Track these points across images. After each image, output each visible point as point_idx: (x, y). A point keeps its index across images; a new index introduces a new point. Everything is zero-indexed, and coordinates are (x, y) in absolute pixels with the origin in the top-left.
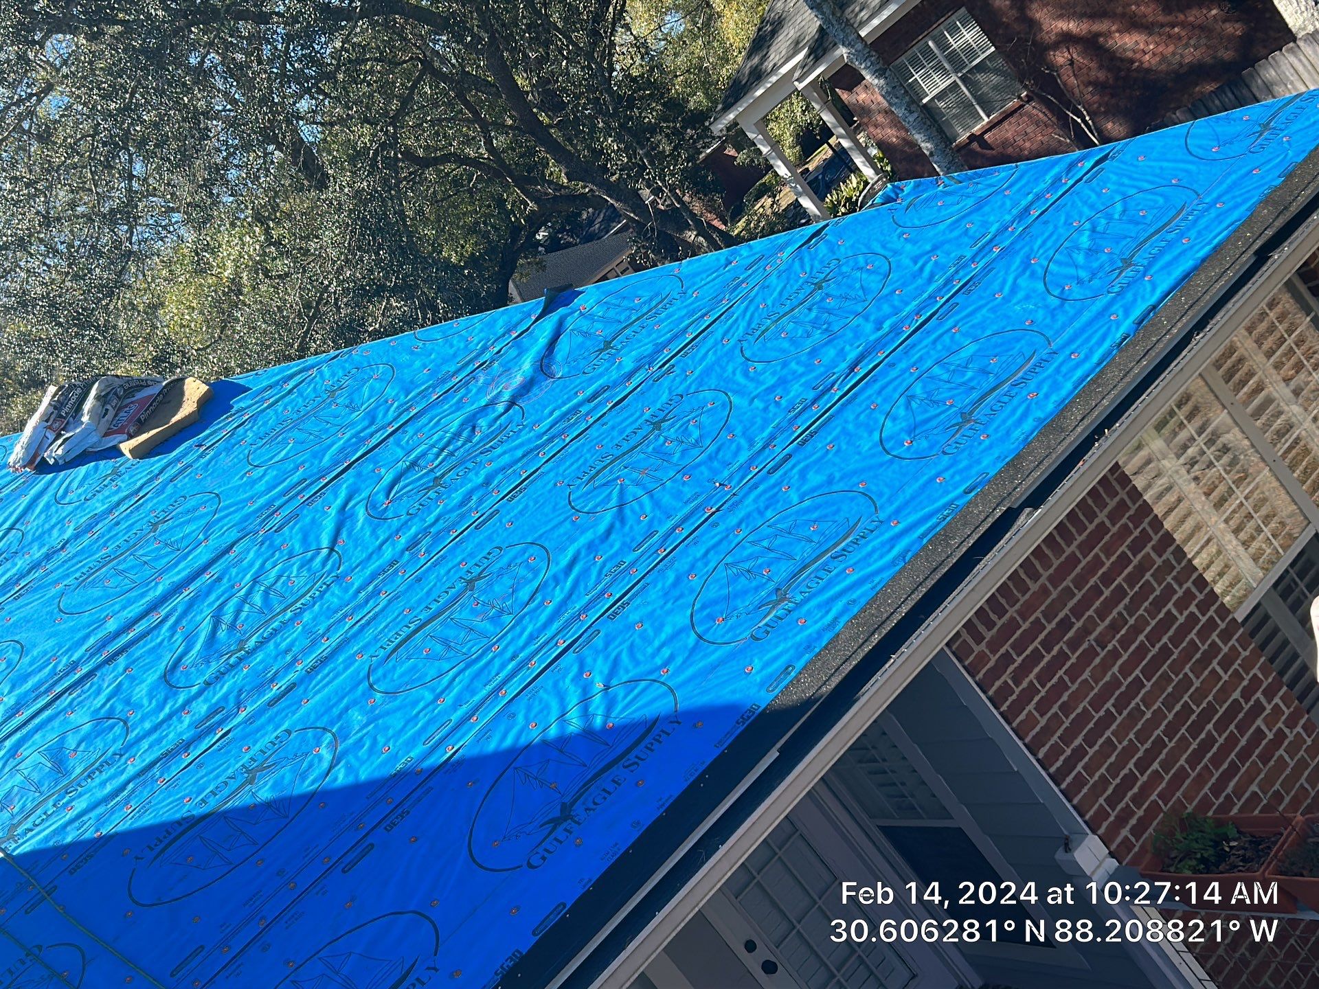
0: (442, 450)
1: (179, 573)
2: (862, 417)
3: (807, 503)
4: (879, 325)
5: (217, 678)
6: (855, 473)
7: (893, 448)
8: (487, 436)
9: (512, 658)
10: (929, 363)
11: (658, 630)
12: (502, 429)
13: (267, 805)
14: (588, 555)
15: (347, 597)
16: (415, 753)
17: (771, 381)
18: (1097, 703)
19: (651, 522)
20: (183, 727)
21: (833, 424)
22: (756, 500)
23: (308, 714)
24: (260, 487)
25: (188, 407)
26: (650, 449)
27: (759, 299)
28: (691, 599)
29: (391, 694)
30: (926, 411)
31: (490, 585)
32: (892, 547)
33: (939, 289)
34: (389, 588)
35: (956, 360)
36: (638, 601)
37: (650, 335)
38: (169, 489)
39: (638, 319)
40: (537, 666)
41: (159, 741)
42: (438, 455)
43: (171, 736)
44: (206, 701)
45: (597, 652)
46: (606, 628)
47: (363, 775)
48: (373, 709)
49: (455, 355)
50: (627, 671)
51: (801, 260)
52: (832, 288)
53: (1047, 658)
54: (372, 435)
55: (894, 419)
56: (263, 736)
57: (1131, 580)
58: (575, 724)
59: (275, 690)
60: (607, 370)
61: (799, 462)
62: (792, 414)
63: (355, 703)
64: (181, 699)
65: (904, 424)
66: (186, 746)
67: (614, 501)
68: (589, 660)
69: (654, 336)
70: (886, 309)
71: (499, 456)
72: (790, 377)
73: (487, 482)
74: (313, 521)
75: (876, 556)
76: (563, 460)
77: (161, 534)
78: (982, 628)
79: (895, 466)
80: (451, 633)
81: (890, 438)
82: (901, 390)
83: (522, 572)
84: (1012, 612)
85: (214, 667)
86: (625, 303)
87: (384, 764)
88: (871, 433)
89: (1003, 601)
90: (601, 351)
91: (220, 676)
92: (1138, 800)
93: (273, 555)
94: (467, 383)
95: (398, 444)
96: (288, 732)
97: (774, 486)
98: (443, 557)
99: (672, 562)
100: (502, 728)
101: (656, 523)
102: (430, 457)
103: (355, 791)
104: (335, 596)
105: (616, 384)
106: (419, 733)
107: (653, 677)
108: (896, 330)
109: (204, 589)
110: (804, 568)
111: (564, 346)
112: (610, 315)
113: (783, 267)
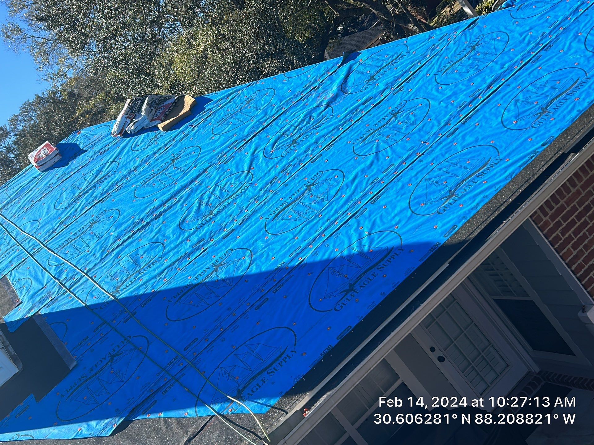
0: (296, 127)
1: (184, 181)
2: (493, 110)
3: (465, 151)
4: (502, 66)
5: (201, 226)
6: (488, 136)
7: (508, 125)
8: (317, 121)
9: (328, 220)
10: (526, 84)
11: (394, 208)
12: (323, 118)
13: (223, 280)
14: (362, 175)
15: (255, 193)
16: (285, 260)
17: (449, 93)
19: (391, 160)
20: (187, 247)
21: (479, 113)
22: (441, 149)
23: (240, 243)
24: (218, 143)
25: (186, 108)
26: (391, 126)
27: (444, 54)
28: (410, 194)
29: (275, 235)
30: (524, 107)
31: (318, 188)
32: (506, 172)
33: (533, 48)
34: (273, 189)
35: (539, 82)
36: (385, 195)
37: (392, 73)
38: (179, 145)
39: (387, 65)
40: (339, 224)
41: (177, 252)
42: (295, 130)
43: (183, 250)
44: (197, 236)
45: (366, 218)
46: (370, 207)
47: (264, 269)
48: (267, 241)
49: (302, 84)
50: (379, 227)
51: (465, 35)
52: (480, 48)
53: (578, 224)
54: (265, 121)
55: (509, 111)
56: (221, 251)
58: (355, 250)
59: (225, 233)
60: (371, 89)
61: (462, 132)
62: (459, 109)
63: (260, 238)
64: (187, 234)
65: (513, 113)
66: (189, 255)
67: (374, 150)
68: (362, 222)
69: (394, 73)
70: (506, 58)
71: (322, 130)
72: (458, 91)
73: (316, 142)
74: (241, 159)
75: (498, 175)
76: (351, 131)
77: (176, 164)
78: (547, 210)
79: (508, 133)
80: (301, 209)
81: (507, 120)
82: (512, 97)
83: (332, 182)
84: (562, 202)
85: (200, 221)
86: (381, 58)
87: (272, 264)
88: (497, 118)
89: (558, 197)
90: (369, 80)
91: (202, 226)
93: (224, 174)
94: (307, 97)
95: (277, 125)
96: (232, 250)
97: (449, 143)
98: (297, 175)
99: (400, 178)
100: (323, 251)
101: (393, 160)
102: (291, 130)
103: (260, 276)
104: (250, 193)
105: (376, 96)
106: (287, 252)
107: (391, 230)
108: (511, 68)
109: (195, 188)
110: (463, 181)
111: (352, 79)
112: (373, 63)
113: (456, 39)
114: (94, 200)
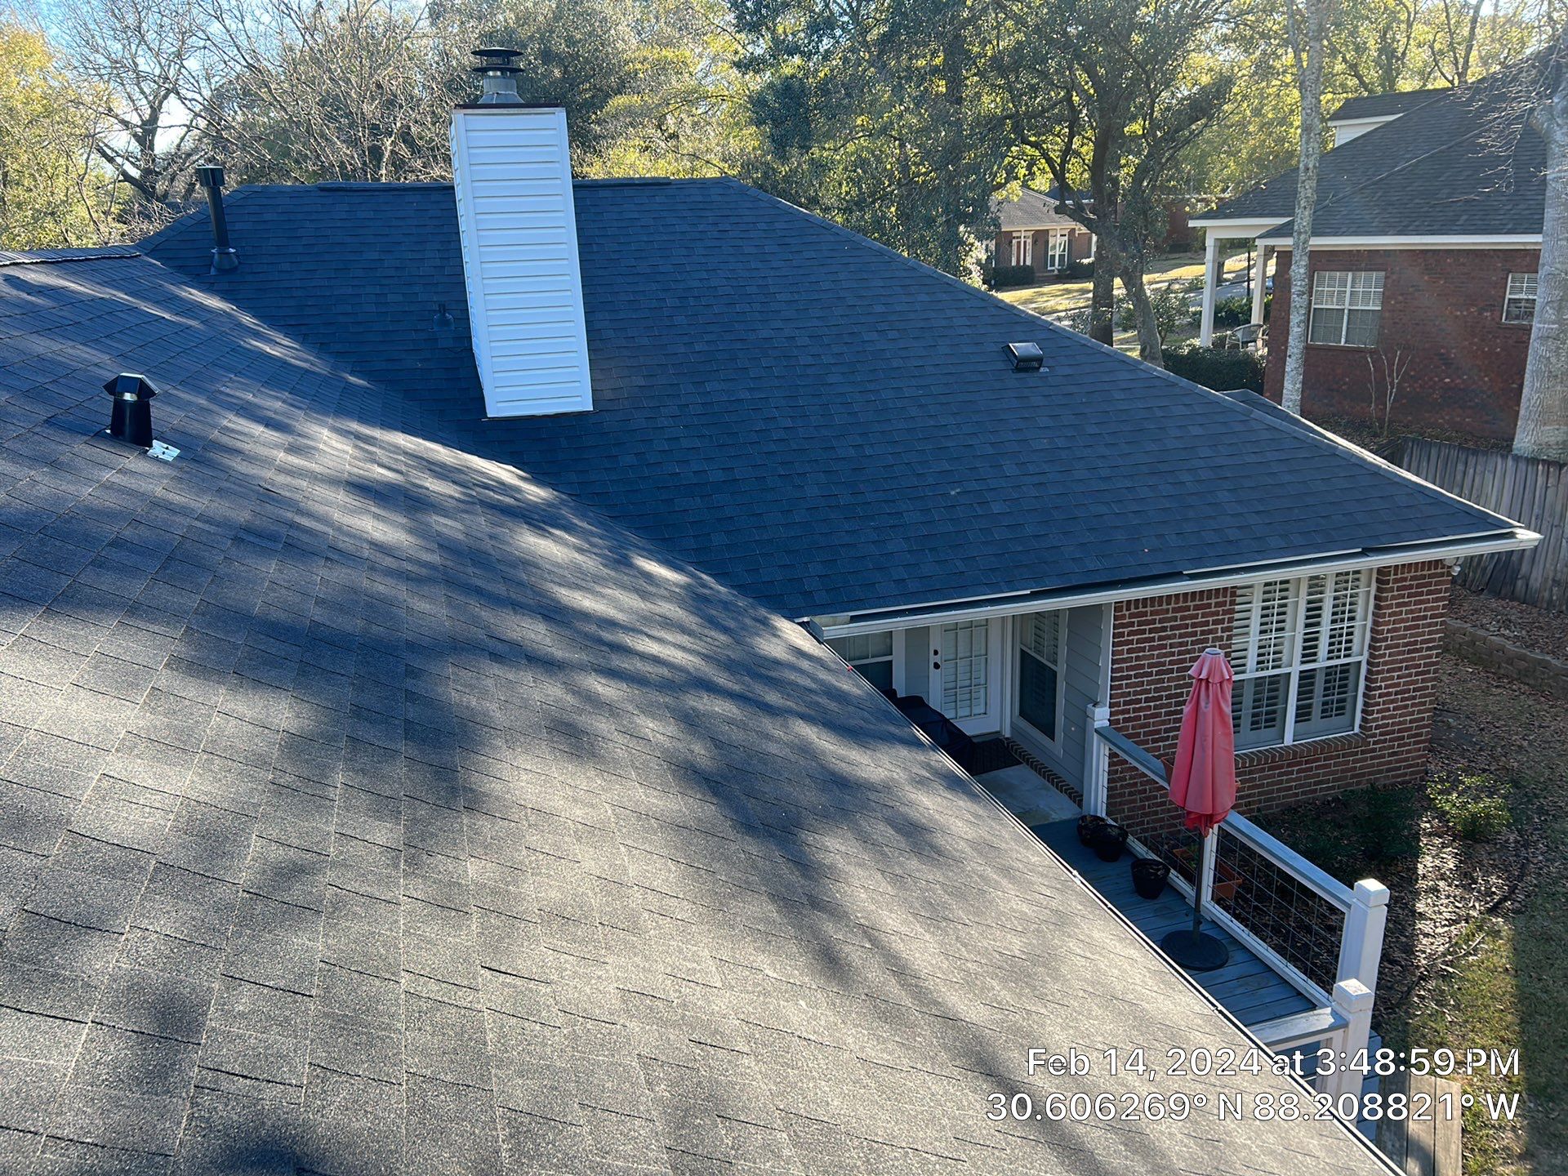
53: (1147, 636)
57: (1203, 633)
92: (1135, 710)
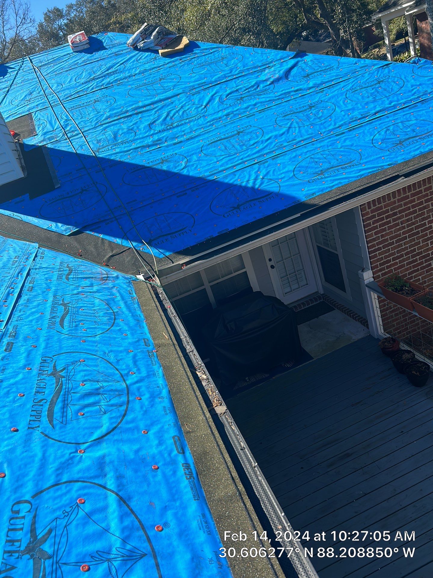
0: (247, 89)
1: (162, 96)
2: (371, 130)
3: (342, 149)
4: (390, 103)
6: (360, 146)
7: (375, 143)
8: (261, 90)
9: (242, 159)
10: (399, 121)
11: (284, 168)
12: (266, 90)
13: (164, 171)
14: (274, 138)
15: (204, 123)
16: (207, 174)
17: (350, 107)
18: (391, 238)
19: (295, 137)
20: (149, 141)
21: (361, 128)
22: (328, 142)
23: (182, 151)
24: (193, 79)
25: (181, 46)
26: (305, 114)
27: (359, 79)
28: (297, 163)
29: (206, 155)
30: (390, 136)
31: (244, 135)
32: (359, 172)
33: (415, 99)
34: (216, 125)
35: (407, 123)
36: (282, 157)
37: (321, 78)
38: (168, 70)
39: (320, 71)
40: (247, 164)
41: (143, 142)
42: (245, 91)
43: (146, 142)
44: (158, 136)
45: (265, 167)
46: (270, 162)
47: (191, 174)
48: (199, 157)
49: (262, 61)
50: (270, 176)
51: (378, 71)
52: (383, 85)
53: (385, 221)
54: (229, 76)
55: (380, 134)
56: (169, 152)
57: (420, 209)
58: (250, 185)
59: (176, 141)
60: (304, 84)
61: (346, 136)
62: (351, 120)
63: (196, 153)
64: (152, 132)
65: (382, 137)
66: (149, 146)
67: (288, 125)
68: (261, 169)
69: (323, 78)
70: (395, 98)
72: (356, 109)
73: (255, 105)
74: (203, 96)
75: (353, 173)
76: (279, 107)
77: (162, 83)
78: (372, 205)
79: (373, 149)
80: (228, 145)
81: (376, 140)
82: (386, 126)
83: (254, 136)
84: (382, 204)
85: (163, 127)
86: (319, 64)
87: (198, 173)
88: (371, 135)
89: (382, 200)
90: (305, 77)
91: (163, 131)
93: (189, 102)
94: (262, 71)
95: (235, 82)
96: (176, 154)
97: (336, 140)
98: (234, 122)
99: (296, 151)
101: (297, 137)
102: (243, 90)
103: (188, 177)
104: (201, 121)
105: (304, 89)
106: (209, 169)
107: (276, 181)
108: (395, 106)
109: (168, 104)
110: (332, 167)
111: (295, 70)
112: (313, 66)
113: (371, 72)
114: (102, 86)
